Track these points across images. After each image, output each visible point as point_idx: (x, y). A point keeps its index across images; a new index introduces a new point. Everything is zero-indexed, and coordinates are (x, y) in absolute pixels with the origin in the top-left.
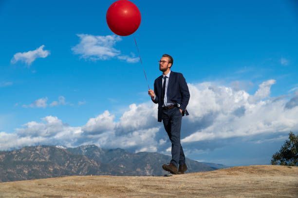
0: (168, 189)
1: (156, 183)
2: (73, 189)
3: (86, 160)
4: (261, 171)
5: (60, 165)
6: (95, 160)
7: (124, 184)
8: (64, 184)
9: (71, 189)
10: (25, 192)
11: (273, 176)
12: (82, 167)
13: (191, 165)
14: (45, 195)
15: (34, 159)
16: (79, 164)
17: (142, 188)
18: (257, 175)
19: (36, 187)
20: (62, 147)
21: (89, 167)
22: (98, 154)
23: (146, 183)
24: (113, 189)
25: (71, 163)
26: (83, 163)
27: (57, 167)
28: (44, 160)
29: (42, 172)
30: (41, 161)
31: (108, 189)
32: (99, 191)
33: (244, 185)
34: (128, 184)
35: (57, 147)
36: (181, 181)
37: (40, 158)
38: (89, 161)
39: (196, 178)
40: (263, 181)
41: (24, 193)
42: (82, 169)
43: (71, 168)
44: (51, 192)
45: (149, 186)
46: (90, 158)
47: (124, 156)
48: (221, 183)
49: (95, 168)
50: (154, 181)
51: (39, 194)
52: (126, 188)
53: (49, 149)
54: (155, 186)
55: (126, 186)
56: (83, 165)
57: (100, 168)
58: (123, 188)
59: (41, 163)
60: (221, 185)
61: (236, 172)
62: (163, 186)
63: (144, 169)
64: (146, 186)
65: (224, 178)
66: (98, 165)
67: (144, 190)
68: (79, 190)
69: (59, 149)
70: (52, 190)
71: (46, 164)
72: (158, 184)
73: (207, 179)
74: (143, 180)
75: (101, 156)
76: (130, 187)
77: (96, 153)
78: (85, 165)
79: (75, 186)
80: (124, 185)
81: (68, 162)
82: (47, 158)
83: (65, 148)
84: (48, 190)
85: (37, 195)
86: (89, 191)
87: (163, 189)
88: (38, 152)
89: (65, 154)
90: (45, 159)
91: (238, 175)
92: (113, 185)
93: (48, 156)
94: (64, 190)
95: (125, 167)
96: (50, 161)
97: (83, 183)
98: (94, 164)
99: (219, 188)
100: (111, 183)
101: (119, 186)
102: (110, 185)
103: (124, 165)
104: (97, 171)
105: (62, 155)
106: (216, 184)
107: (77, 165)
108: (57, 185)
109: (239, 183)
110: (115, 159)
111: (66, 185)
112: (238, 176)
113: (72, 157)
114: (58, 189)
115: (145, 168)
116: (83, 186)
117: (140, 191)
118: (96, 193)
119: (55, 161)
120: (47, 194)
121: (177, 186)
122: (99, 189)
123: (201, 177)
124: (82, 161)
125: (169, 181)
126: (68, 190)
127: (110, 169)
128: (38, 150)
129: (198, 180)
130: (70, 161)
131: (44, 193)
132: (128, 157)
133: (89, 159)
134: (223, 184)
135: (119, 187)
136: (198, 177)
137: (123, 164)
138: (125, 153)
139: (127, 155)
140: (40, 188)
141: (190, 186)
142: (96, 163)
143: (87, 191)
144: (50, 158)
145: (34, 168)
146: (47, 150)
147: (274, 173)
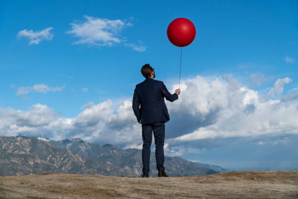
0: (161, 195)
1: (148, 187)
2: (59, 190)
3: (70, 155)
4: (260, 177)
5: (42, 159)
6: (79, 155)
7: (114, 186)
8: (49, 184)
9: (56, 190)
10: (7, 192)
11: (273, 183)
12: (65, 162)
13: (184, 165)
14: (29, 197)
15: (14, 151)
16: (62, 159)
17: (133, 192)
18: (257, 182)
19: (19, 187)
20: (45, 140)
21: (73, 163)
22: (83, 148)
23: (137, 187)
24: (102, 192)
25: (54, 157)
26: (67, 157)
27: (39, 161)
28: (23, 153)
29: (22, 166)
30: (21, 153)
31: (96, 191)
32: (87, 195)
33: (241, 193)
34: (119, 187)
35: (39, 138)
36: (174, 185)
37: (20, 150)
38: (73, 156)
39: (190, 182)
40: (262, 189)
41: (6, 194)
42: (66, 164)
43: (53, 162)
44: (35, 193)
45: (140, 190)
46: (75, 153)
47: (111, 152)
48: (218, 190)
49: (80, 164)
50: (146, 184)
51: (22, 194)
52: (116, 192)
53: (30, 140)
54: (147, 190)
55: (116, 190)
56: (67, 160)
57: (85, 164)
58: (113, 192)
59: (21, 156)
60: (217, 193)
61: (233, 177)
62: (155, 190)
63: (132, 167)
64: (138, 191)
65: (220, 184)
66: (83, 160)
67: (136, 195)
68: (66, 192)
69: (41, 141)
70: (35, 191)
71: (26, 157)
72: (150, 188)
73: (202, 184)
74: (134, 183)
75: (87, 151)
76: (121, 191)
77: (81, 147)
78: (69, 160)
79: (61, 187)
80: (113, 189)
81: (51, 156)
82: (28, 150)
83: (48, 141)
84: (32, 190)
85: (20, 196)
86: (76, 194)
87: (156, 194)
88: (18, 143)
89: (48, 146)
90: (25, 151)
91: (235, 180)
92: (102, 187)
93: (29, 149)
94: (49, 192)
95: (112, 164)
96: (31, 154)
97: (69, 184)
98: (78, 160)
99: (216, 195)
100: (100, 185)
101: (108, 188)
102: (98, 187)
103: (111, 162)
104: (81, 167)
105: (44, 148)
106: (213, 190)
107: (60, 160)
108: (41, 186)
109: (237, 191)
110: (102, 155)
111: (51, 185)
112: (235, 183)
113: (55, 150)
114: (43, 190)
115: (134, 166)
116: (70, 187)
117: (131, 196)
118: (84, 196)
119: (36, 154)
120: (30, 195)
121: (171, 191)
122: (87, 191)
123: (196, 181)
124: (65, 155)
125: (161, 185)
126: (54, 191)
127: (96, 166)
128: (17, 141)
129: (193, 185)
130: (52, 155)
131: (28, 194)
132: (115, 154)
133: (73, 153)
134: (220, 191)
135: (108, 190)
136: (193, 181)
137: (109, 161)
138: (113, 149)
139: (115, 151)
140: (24, 188)
141: (184, 191)
142: (81, 159)
143: (73, 193)
144: (31, 151)
145: (13, 161)
146: (28, 142)
147: (274, 180)
